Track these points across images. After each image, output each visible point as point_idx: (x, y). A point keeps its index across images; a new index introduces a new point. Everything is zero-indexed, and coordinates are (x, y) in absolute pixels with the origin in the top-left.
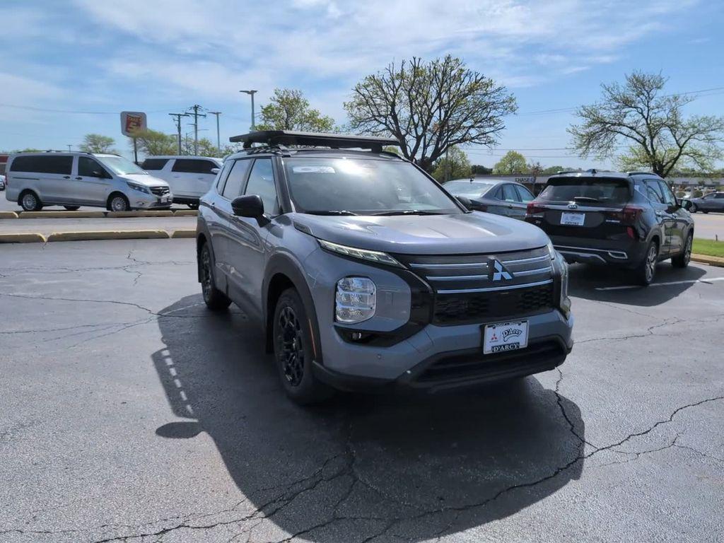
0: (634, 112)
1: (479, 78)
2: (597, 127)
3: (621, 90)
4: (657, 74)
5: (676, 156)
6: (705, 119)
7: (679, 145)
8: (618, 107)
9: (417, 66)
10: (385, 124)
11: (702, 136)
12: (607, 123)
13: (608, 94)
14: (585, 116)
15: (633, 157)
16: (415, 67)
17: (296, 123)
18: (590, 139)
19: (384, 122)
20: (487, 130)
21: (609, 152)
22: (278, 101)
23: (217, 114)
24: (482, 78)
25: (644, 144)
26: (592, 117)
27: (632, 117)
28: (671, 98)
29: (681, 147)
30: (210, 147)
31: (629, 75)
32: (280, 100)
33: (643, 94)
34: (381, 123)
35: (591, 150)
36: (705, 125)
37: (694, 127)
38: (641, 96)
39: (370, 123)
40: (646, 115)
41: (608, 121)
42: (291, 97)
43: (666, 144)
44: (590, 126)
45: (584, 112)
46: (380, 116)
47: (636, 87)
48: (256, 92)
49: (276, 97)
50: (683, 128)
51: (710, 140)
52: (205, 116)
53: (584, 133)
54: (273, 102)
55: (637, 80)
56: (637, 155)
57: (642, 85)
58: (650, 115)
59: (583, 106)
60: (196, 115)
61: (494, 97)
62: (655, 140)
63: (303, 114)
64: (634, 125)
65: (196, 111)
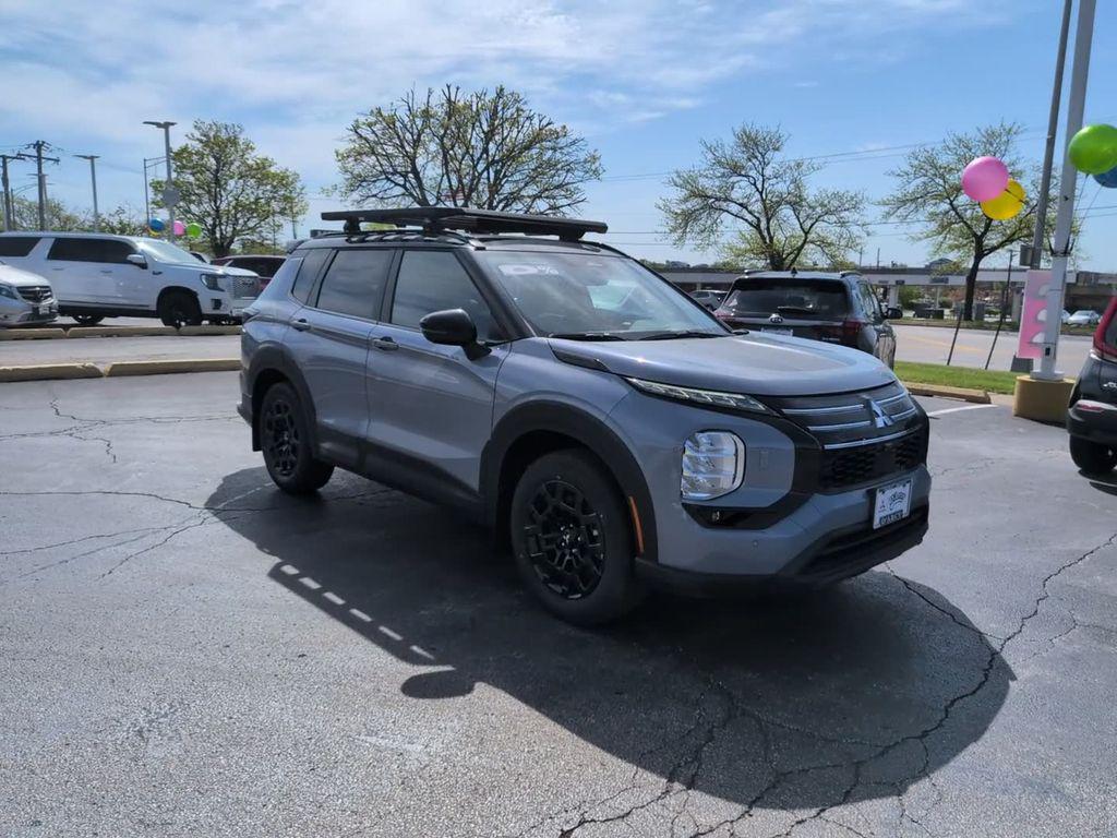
0: (744, 183)
1: (544, 122)
2: (695, 203)
3: (728, 152)
4: (774, 130)
5: (800, 244)
6: (835, 195)
7: (803, 230)
8: (723, 175)
9: (453, 99)
10: (404, 186)
11: (833, 218)
12: (710, 197)
13: (710, 156)
14: (681, 186)
15: (743, 246)
16: (449, 100)
17: (232, 178)
18: (688, 218)
19: (402, 183)
20: (561, 202)
21: (712, 239)
22: (201, 141)
23: (92, 158)
24: (549, 124)
25: (757, 227)
26: (689, 187)
27: (742, 189)
28: (793, 164)
29: (806, 233)
30: (63, 214)
31: (738, 130)
32: (204, 139)
33: (756, 157)
34: (397, 184)
35: (689, 235)
36: (836, 203)
37: (822, 205)
38: (754, 161)
39: (378, 184)
40: (760, 187)
41: (710, 194)
42: (223, 135)
43: (786, 229)
44: (686, 200)
45: (677, 180)
46: (395, 172)
47: (745, 146)
48: (173, 124)
49: (197, 134)
50: (810, 207)
51: (842, 224)
52: (57, 161)
53: (679, 211)
54: (190, 143)
55: (748, 137)
56: (748, 243)
57: (755, 146)
58: (766, 186)
59: (677, 172)
60: (39, 158)
61: (568, 154)
62: (773, 223)
63: (244, 163)
64: (745, 201)
65: (39, 151)
